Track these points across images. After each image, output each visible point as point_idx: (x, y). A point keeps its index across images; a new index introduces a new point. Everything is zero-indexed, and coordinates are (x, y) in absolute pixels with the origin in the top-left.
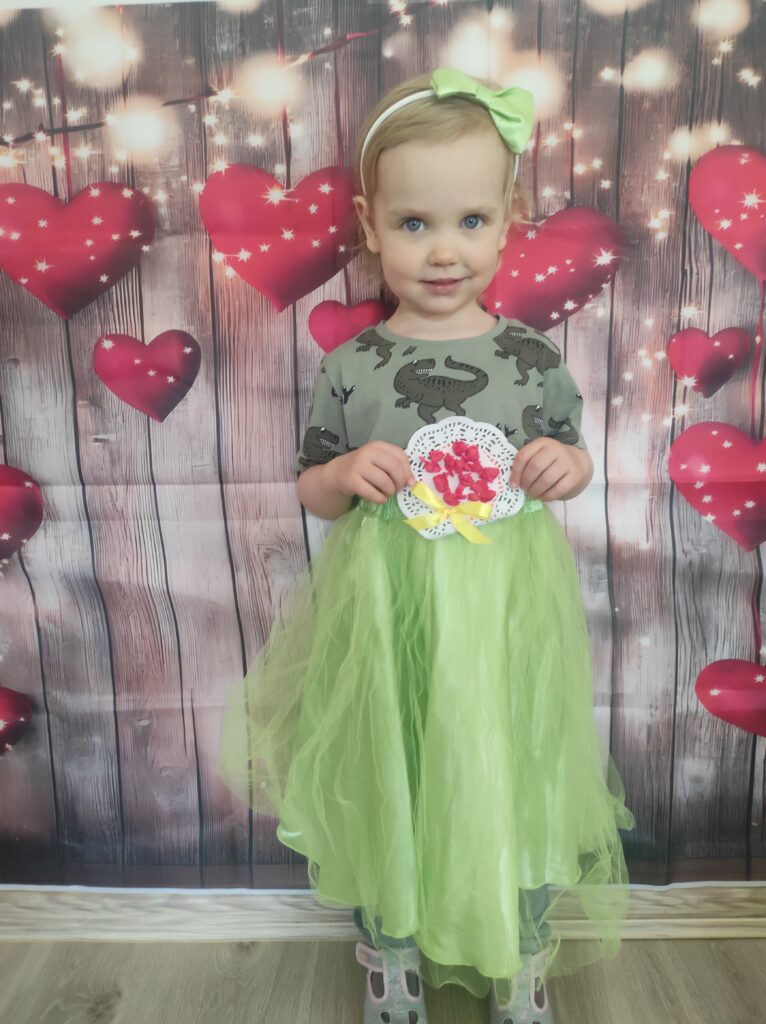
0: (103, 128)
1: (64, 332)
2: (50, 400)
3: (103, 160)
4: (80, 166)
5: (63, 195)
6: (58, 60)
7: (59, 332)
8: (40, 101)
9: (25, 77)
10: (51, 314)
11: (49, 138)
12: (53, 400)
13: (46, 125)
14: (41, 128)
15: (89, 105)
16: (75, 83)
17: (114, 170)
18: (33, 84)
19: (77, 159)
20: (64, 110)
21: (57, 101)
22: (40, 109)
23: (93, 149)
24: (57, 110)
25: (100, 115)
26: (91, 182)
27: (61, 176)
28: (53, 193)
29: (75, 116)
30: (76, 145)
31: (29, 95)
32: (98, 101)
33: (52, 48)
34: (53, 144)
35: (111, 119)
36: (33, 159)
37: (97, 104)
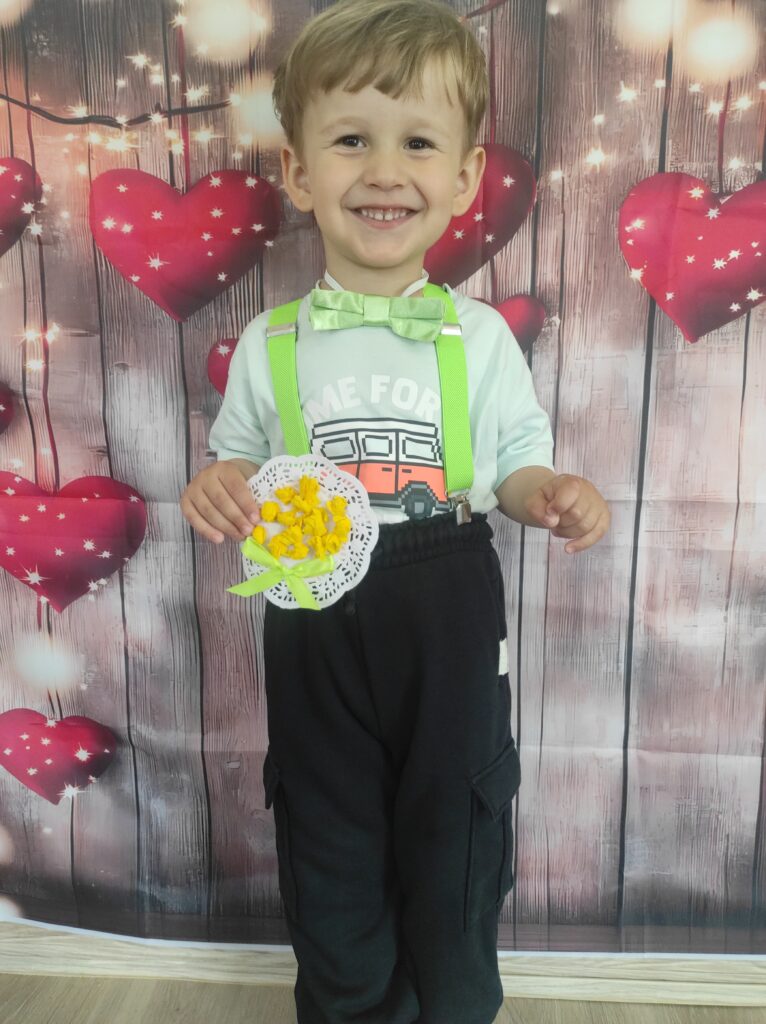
0: (226, 109)
1: (177, 336)
2: (159, 411)
3: (225, 145)
4: (200, 151)
5: (180, 184)
6: (179, 32)
7: (171, 336)
8: (157, 78)
9: (142, 52)
10: (163, 317)
11: (166, 119)
12: (163, 410)
13: (164, 105)
14: (158, 108)
15: (212, 83)
16: (197, 57)
17: (238, 156)
18: (149, 59)
19: (197, 144)
20: (183, 88)
21: (176, 78)
22: (157, 88)
23: (215, 133)
24: (176, 88)
25: (223, 93)
26: (212, 170)
27: (178, 162)
28: (169, 182)
29: (195, 95)
30: (196, 128)
31: (146, 71)
32: (222, 77)
33: (171, 18)
34: (170, 127)
35: (235, 98)
36: (148, 143)
37: (221, 82)
